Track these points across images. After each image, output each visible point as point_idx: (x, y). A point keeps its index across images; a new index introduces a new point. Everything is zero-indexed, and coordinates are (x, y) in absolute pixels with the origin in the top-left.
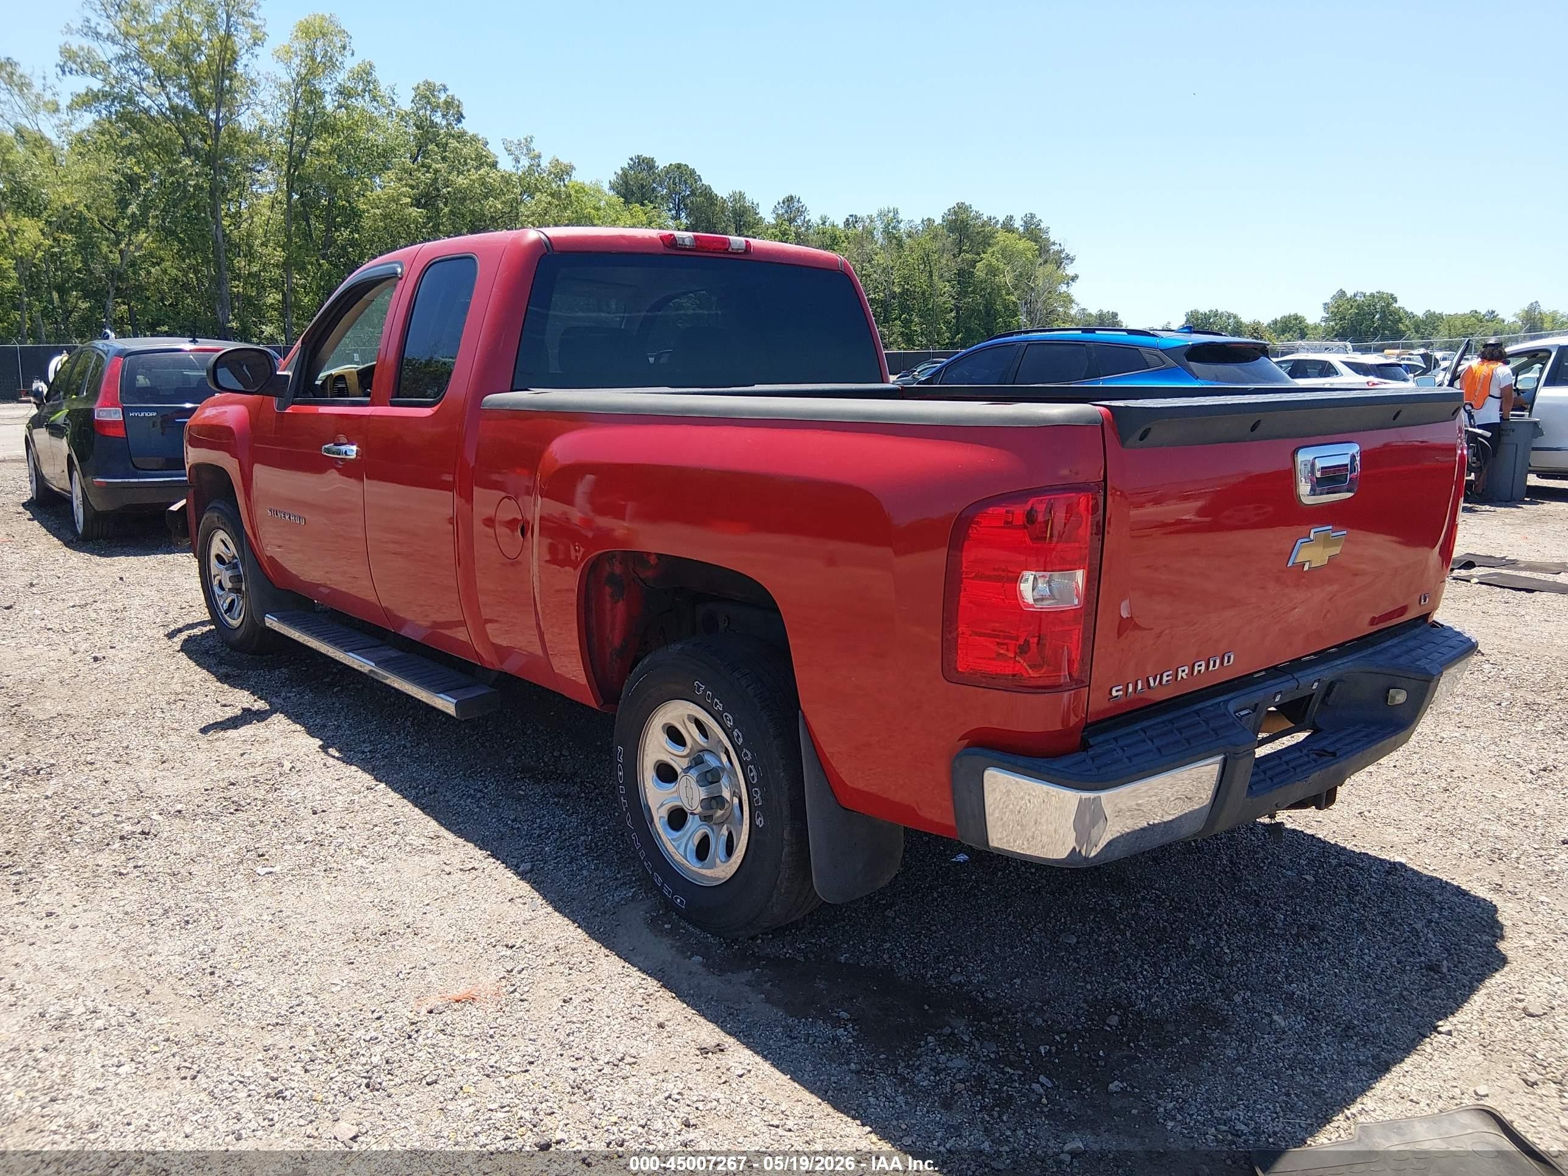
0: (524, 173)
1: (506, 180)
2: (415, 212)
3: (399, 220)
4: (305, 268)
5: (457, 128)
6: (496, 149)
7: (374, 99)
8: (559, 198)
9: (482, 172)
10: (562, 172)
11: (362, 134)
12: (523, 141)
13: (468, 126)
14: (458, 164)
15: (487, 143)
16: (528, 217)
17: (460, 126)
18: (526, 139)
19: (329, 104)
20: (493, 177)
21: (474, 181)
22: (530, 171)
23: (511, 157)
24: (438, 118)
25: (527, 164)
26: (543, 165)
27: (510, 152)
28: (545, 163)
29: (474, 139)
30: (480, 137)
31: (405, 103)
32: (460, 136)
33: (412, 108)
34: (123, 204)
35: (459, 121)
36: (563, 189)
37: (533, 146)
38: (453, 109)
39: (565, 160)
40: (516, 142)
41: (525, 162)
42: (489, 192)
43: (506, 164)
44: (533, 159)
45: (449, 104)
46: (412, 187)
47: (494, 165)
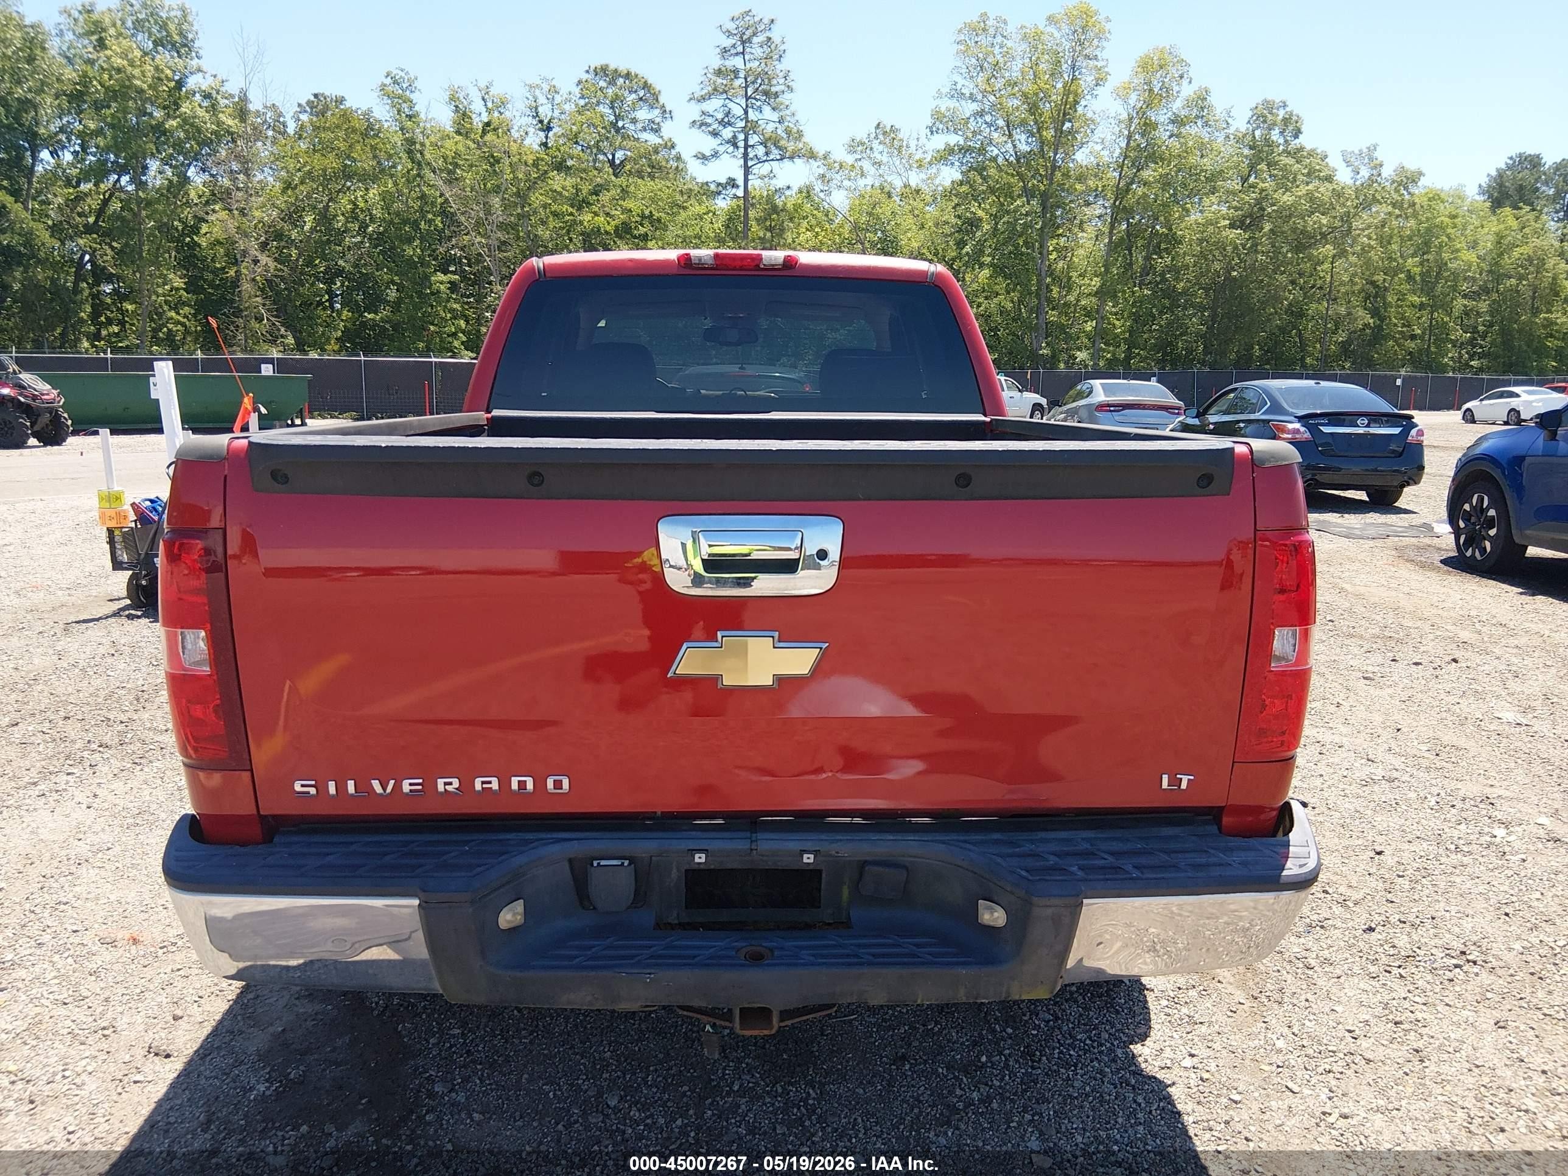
0: (1362, 185)
1: (1338, 194)
2: (1233, 234)
3: (1215, 244)
4: (1116, 296)
5: (1295, 143)
6: (1335, 161)
7: (1206, 124)
8: (1401, 208)
9: (1310, 187)
10: (1408, 179)
11: (1192, 160)
12: (1365, 150)
13: (1306, 141)
14: (1286, 181)
15: (1326, 156)
16: (1363, 230)
17: (1297, 141)
18: (1368, 148)
19: (1162, 134)
20: (1324, 191)
21: (1300, 197)
22: (1371, 180)
23: (1350, 169)
24: (1275, 135)
25: (1367, 175)
26: (1384, 175)
27: (1348, 163)
28: (1387, 172)
29: (1312, 154)
30: (1319, 151)
31: (1240, 123)
32: (1297, 154)
33: (1248, 129)
34: (961, 244)
35: (1296, 137)
36: (1407, 197)
37: (1376, 154)
38: (1292, 126)
39: (1412, 166)
40: (1357, 152)
41: (1365, 173)
42: (1316, 206)
43: (1344, 177)
44: (1375, 167)
45: (1286, 121)
46: (1236, 209)
47: (1329, 179)
